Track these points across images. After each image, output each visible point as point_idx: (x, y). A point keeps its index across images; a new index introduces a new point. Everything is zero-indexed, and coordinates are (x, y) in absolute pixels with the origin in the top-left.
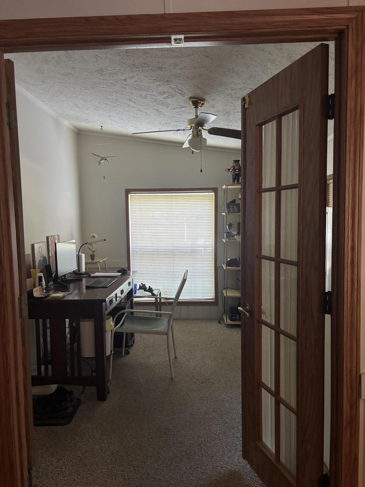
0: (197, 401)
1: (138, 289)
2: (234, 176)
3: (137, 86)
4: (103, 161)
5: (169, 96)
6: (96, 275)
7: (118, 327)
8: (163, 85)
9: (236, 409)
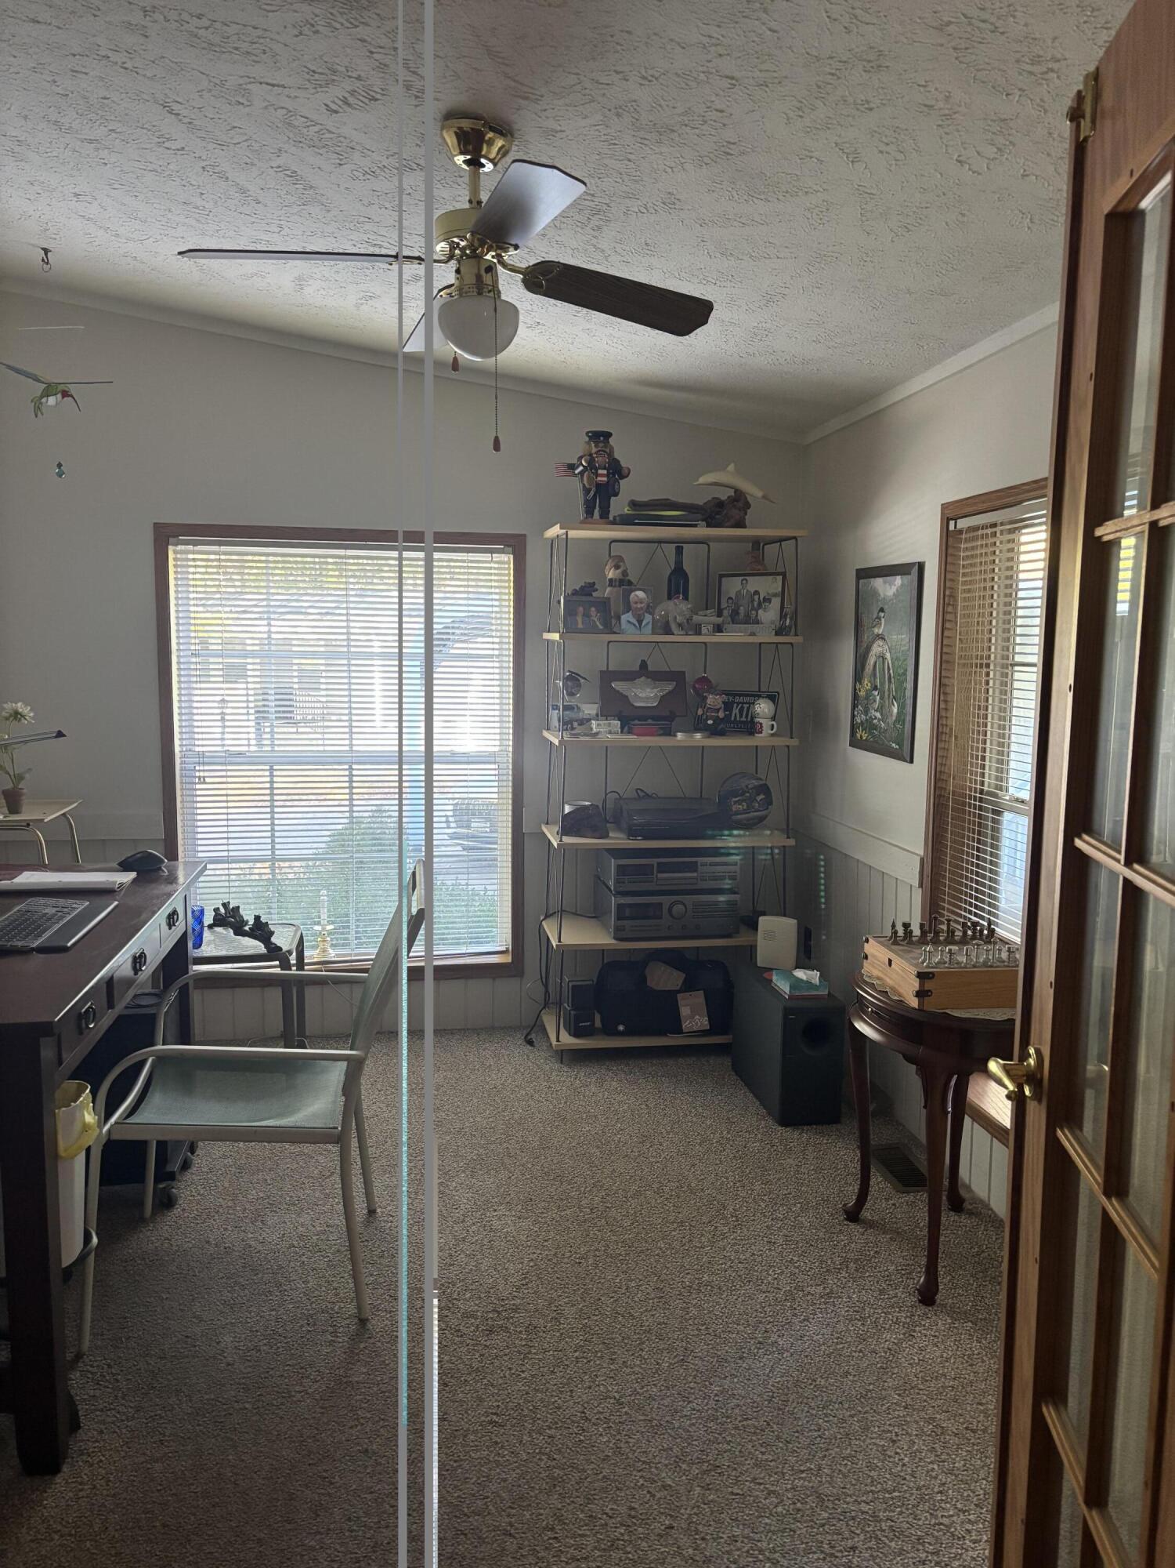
0: (475, 1432)
1: (210, 927)
2: (592, 493)
3: (205, 22)
4: (52, 401)
5: (351, 100)
6: (21, 884)
7: (119, 1118)
8: (329, 25)
9: (644, 1462)
